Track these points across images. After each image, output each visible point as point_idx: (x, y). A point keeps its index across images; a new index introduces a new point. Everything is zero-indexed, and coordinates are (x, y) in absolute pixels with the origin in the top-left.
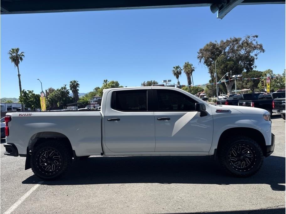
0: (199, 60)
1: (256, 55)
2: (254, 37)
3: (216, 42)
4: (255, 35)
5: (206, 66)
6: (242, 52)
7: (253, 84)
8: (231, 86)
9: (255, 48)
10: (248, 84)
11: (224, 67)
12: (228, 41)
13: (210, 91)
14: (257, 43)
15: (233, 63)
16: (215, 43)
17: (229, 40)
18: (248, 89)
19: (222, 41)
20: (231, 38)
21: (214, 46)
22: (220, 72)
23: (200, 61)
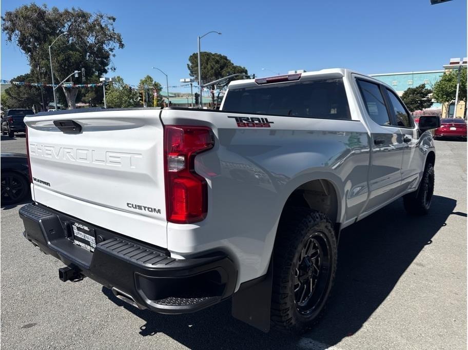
0: (8, 36)
1: (111, 50)
2: (110, 18)
3: (46, 8)
4: (112, 16)
5: (24, 52)
6: (91, 40)
7: (95, 96)
8: (75, 95)
9: (111, 38)
10: (87, 95)
11: (63, 60)
12: (67, 12)
13: (14, 101)
14: (113, 30)
15: (80, 56)
16: (43, 8)
17: (70, 10)
18: (85, 103)
19: (55, 10)
20: (73, 9)
21: (41, 14)
22: (57, 67)
23: (10, 39)
